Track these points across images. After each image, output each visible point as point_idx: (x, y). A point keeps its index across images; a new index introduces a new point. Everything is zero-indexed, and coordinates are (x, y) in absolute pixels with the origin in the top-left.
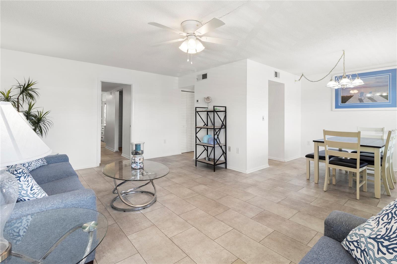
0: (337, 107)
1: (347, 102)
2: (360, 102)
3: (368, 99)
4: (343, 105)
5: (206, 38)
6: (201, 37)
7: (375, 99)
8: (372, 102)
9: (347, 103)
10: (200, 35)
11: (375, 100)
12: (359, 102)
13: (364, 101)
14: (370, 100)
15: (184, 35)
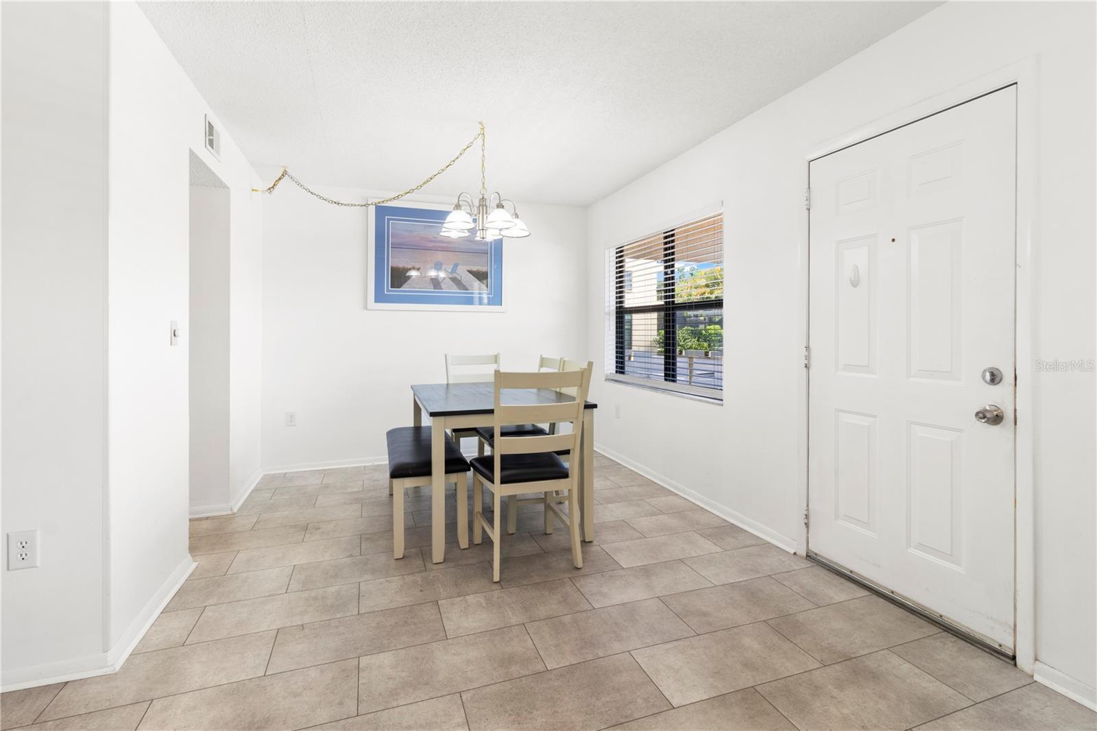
0: (380, 297)
1: (404, 286)
2: (435, 288)
3: (451, 283)
4: (396, 292)
7: (464, 283)
8: (460, 289)
9: (405, 288)
11: (464, 285)
12: (432, 287)
13: (443, 286)
14: (454, 285)
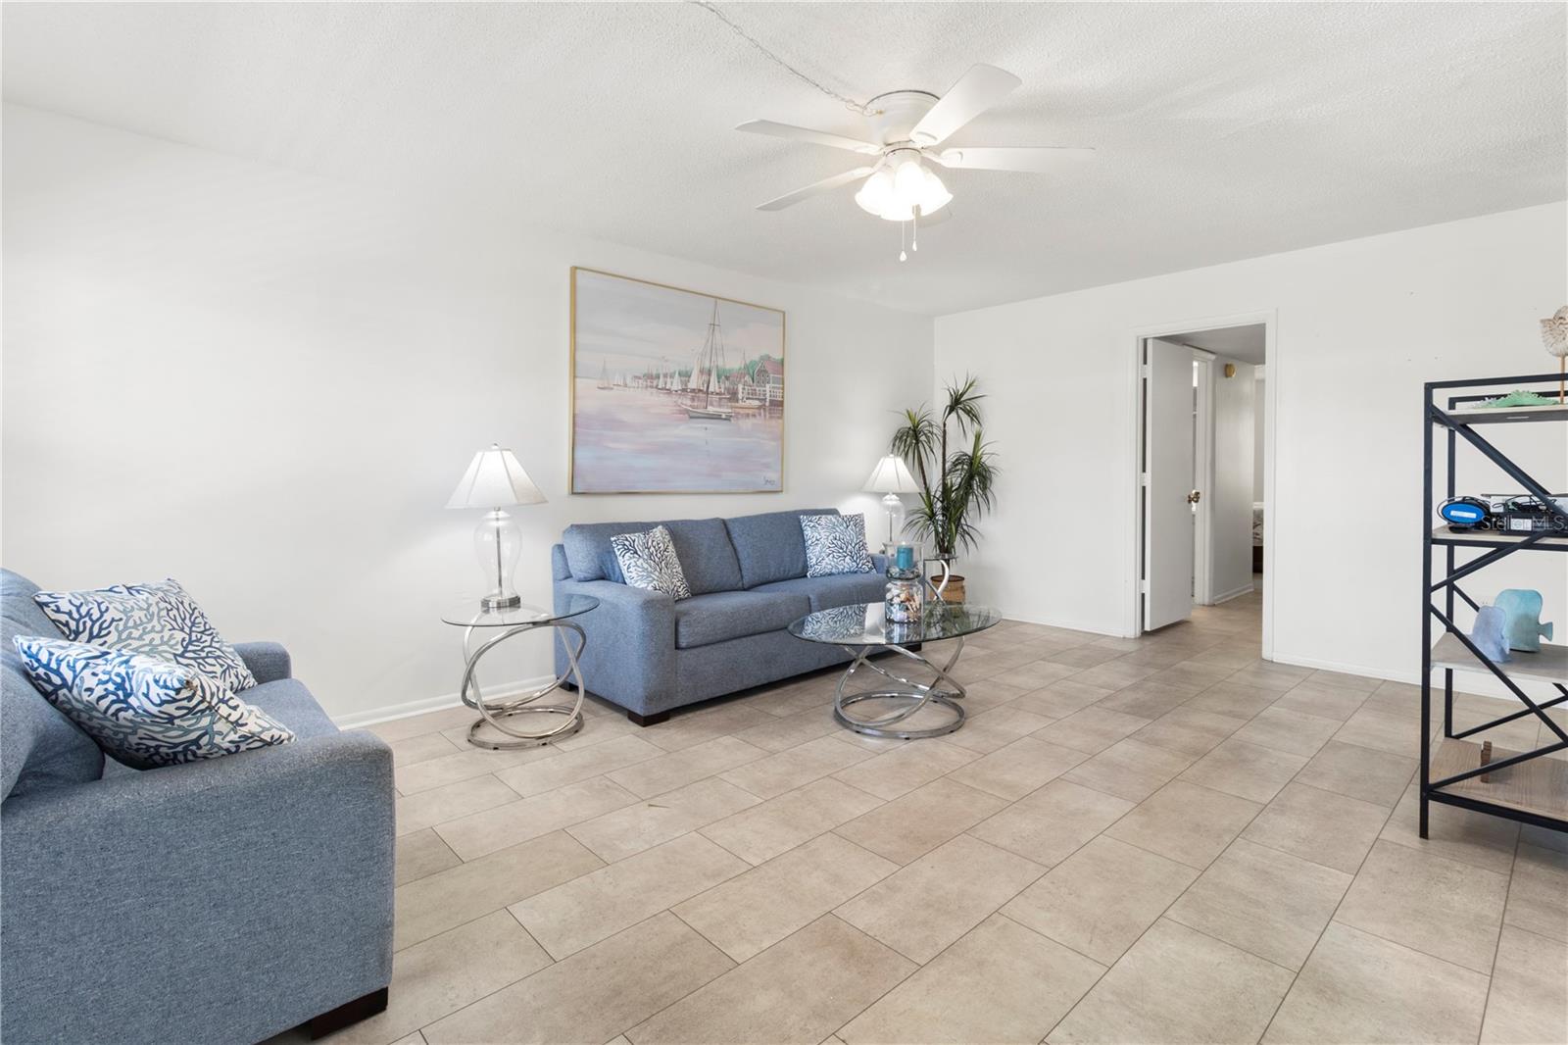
5: (959, 156)
6: (938, 150)
10: (930, 142)
15: (871, 153)
